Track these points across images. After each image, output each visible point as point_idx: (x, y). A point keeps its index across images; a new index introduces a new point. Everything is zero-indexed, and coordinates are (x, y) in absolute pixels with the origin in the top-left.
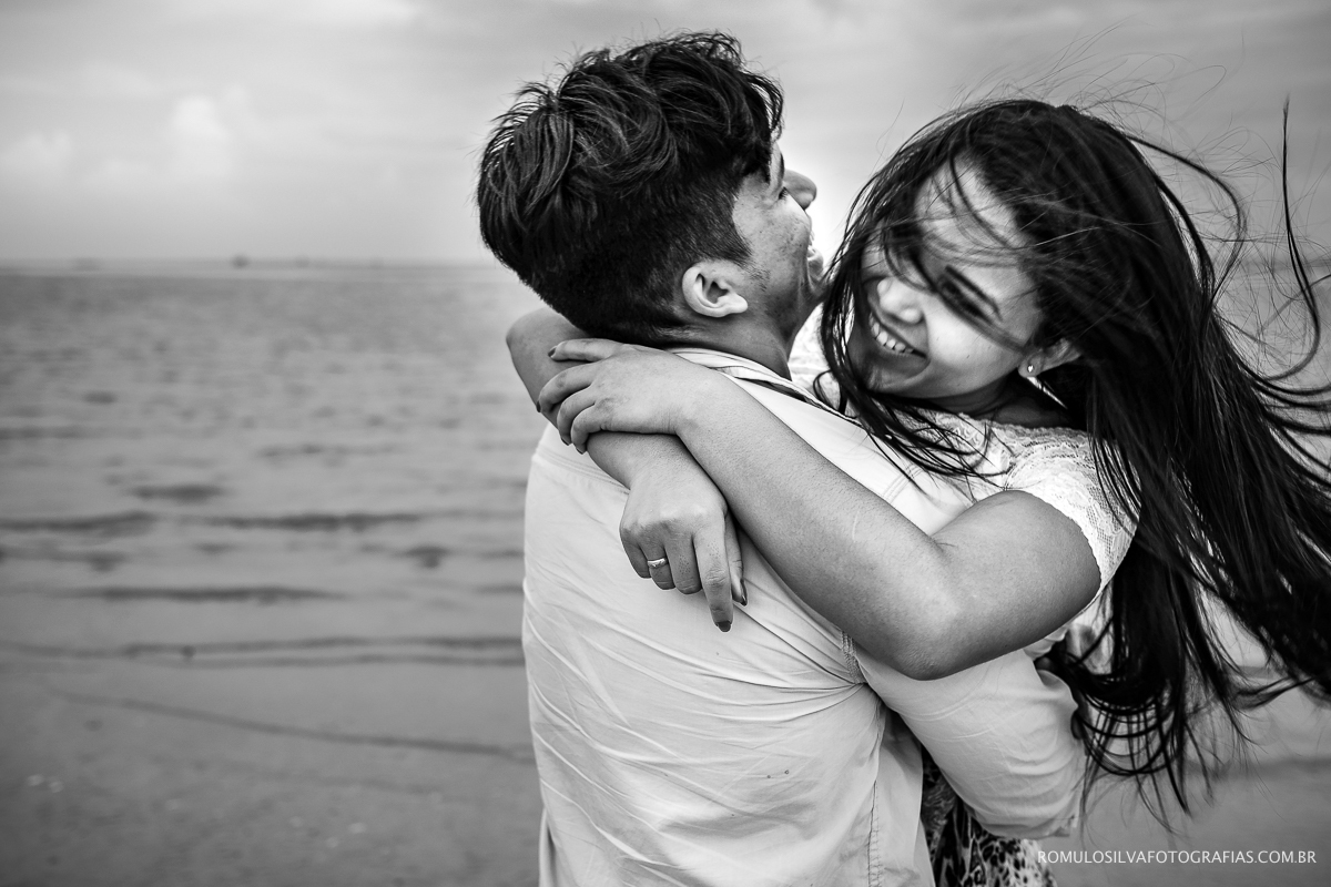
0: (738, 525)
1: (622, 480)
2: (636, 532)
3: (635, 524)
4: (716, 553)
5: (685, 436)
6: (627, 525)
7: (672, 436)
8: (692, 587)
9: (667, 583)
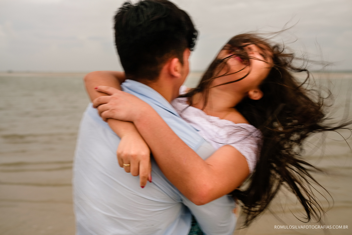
0: (153, 158)
1: (120, 137)
2: (123, 155)
3: (122, 152)
4: (145, 166)
5: (136, 123)
6: (120, 152)
7: (131, 122)
8: (136, 175)
9: (128, 170)
